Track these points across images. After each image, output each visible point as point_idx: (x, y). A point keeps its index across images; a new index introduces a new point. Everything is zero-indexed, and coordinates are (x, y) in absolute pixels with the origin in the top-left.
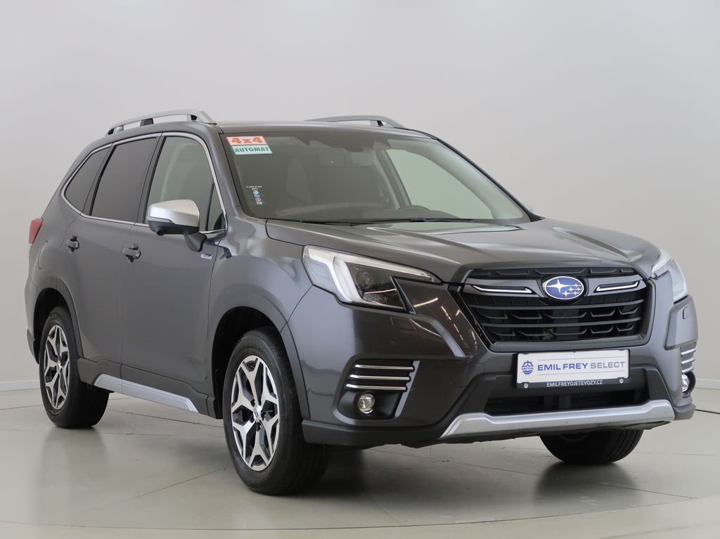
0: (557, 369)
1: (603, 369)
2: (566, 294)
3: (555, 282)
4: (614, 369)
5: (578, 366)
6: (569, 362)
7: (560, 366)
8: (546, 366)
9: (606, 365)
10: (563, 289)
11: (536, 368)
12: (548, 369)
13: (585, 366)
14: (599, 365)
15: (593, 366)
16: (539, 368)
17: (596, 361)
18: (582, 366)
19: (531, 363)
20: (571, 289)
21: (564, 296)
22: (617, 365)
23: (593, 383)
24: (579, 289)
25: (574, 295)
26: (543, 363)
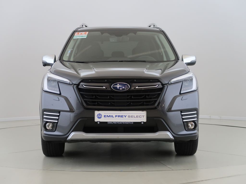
0: (112, 117)
1: (134, 118)
2: (121, 89)
3: (117, 84)
4: (139, 118)
5: (122, 116)
6: (118, 115)
7: (114, 116)
8: (107, 116)
9: (135, 116)
10: (120, 88)
11: (103, 116)
12: (109, 117)
13: (125, 117)
14: (132, 117)
15: (129, 116)
16: (105, 116)
17: (131, 115)
18: (124, 117)
19: (101, 114)
20: (123, 87)
21: (120, 90)
22: (140, 117)
23: (129, 123)
24: (127, 87)
25: (125, 90)
26: (107, 115)
